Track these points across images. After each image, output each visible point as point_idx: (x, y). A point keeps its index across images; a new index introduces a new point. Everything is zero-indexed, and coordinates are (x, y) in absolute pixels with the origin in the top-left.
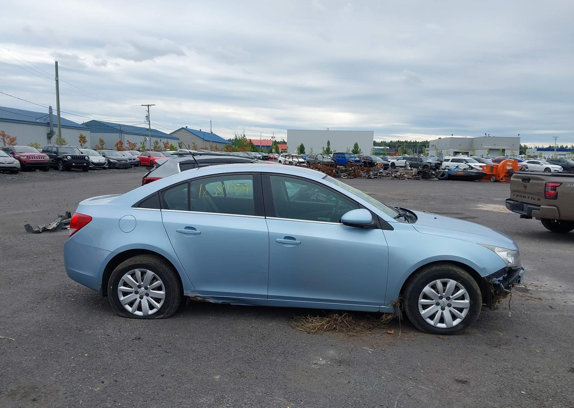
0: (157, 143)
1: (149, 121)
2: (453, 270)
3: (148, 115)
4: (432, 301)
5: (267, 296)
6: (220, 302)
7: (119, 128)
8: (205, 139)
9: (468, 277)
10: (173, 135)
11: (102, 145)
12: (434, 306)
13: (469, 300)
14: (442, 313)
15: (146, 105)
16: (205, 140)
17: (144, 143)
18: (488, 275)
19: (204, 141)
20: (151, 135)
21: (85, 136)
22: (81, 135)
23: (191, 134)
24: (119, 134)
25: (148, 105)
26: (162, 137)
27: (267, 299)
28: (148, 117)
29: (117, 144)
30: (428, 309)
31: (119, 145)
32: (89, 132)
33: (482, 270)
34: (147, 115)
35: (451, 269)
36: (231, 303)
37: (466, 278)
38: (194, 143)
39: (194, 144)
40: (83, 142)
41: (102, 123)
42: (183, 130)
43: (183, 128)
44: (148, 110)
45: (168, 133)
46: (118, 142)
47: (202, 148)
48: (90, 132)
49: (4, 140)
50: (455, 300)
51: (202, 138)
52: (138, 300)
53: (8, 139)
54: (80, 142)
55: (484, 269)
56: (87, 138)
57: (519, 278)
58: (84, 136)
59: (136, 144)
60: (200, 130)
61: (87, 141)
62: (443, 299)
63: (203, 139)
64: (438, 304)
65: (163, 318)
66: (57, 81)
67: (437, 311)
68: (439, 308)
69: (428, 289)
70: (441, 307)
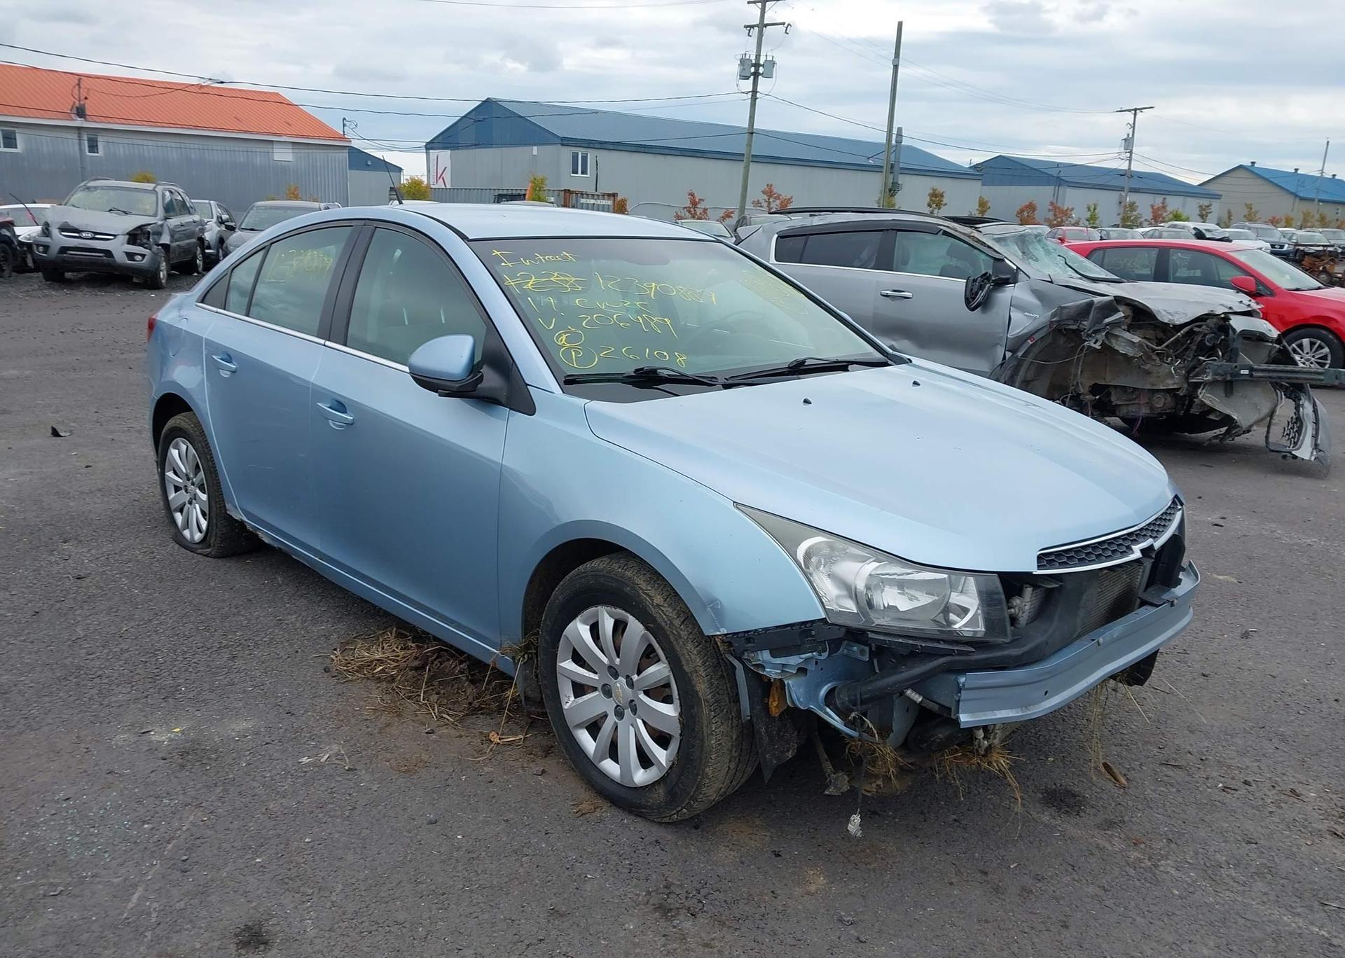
0: (1132, 206)
1: (1131, 152)
2: (634, 583)
3: (1131, 136)
4: (592, 675)
5: (321, 555)
7: (1054, 172)
8: (1302, 195)
9: (671, 623)
10: (1205, 187)
11: (983, 212)
12: (598, 693)
13: (679, 710)
14: (616, 727)
15: (1129, 111)
16: (1302, 199)
17: (1095, 209)
18: (724, 631)
19: (1297, 200)
20: (1130, 188)
21: (943, 193)
22: (934, 190)
23: (1260, 182)
24: (1053, 187)
25: (1135, 110)
26: (1170, 193)
27: (322, 560)
28: (1128, 142)
29: (1022, 211)
30: (585, 698)
31: (1026, 214)
32: (979, 183)
34: (1128, 135)
35: (630, 578)
37: (663, 624)
38: (1249, 207)
39: (1251, 209)
40: (937, 205)
41: (1016, 160)
42: (1241, 173)
43: (1241, 167)
44: (1132, 123)
45: (1196, 183)
46: (1026, 207)
47: (1274, 218)
48: (983, 185)
49: (769, 203)
50: (644, 692)
51: (1292, 193)
52: (187, 505)
53: (778, 202)
54: (929, 205)
56: (945, 200)
58: (941, 192)
59: (1072, 209)
60: (1294, 171)
61: (946, 204)
63: (1296, 196)
64: (607, 691)
65: (206, 556)
66: (896, 67)
67: (605, 716)
68: (608, 706)
69: (580, 629)
70: (616, 705)
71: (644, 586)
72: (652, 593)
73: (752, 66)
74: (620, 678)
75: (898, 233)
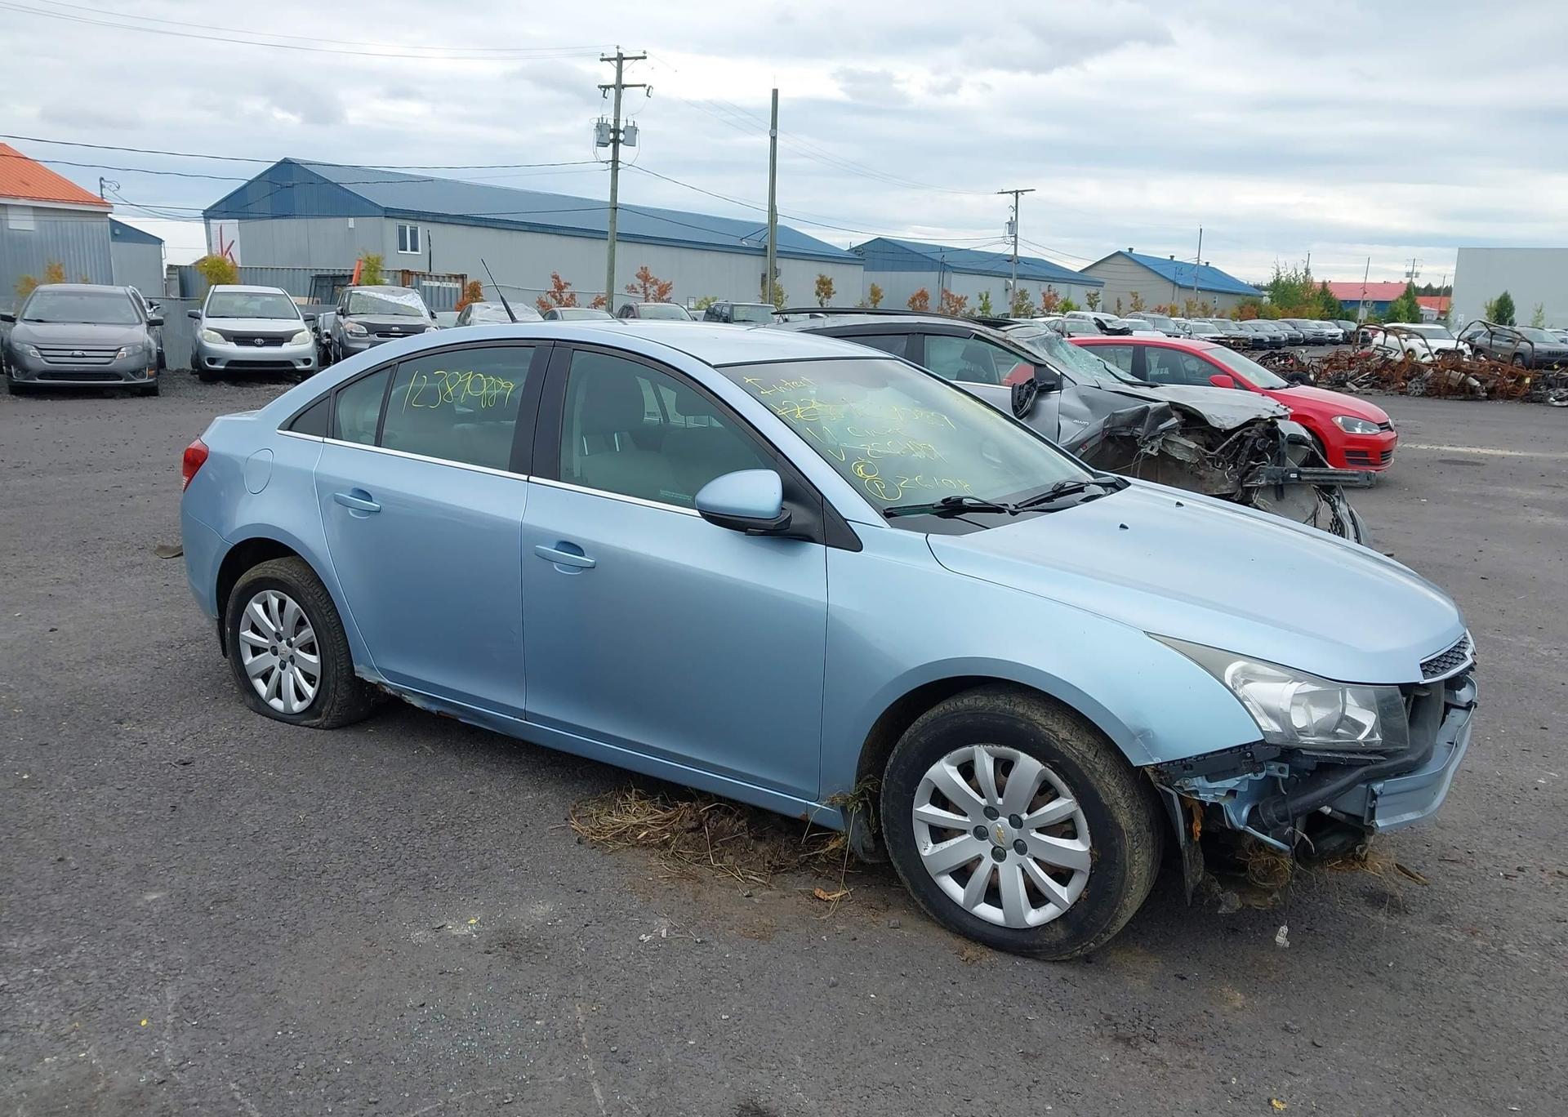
0: (1023, 294)
1: (1016, 236)
2: (1028, 718)
3: (1014, 219)
4: (961, 818)
5: (525, 715)
6: (434, 708)
7: (938, 257)
8: (1180, 283)
9: (1084, 757)
10: (1085, 274)
11: (875, 302)
12: (968, 836)
13: (1090, 844)
14: (995, 870)
15: (1011, 193)
16: (1180, 287)
17: (987, 297)
18: (1158, 760)
19: (1177, 288)
20: (1018, 275)
21: (831, 279)
22: (822, 277)
23: (1139, 269)
24: (938, 273)
25: (1017, 192)
26: (1054, 280)
27: (526, 720)
28: (1012, 225)
29: (914, 300)
30: (945, 845)
31: (918, 303)
32: (862, 268)
33: (1133, 737)
34: (1012, 218)
35: (1022, 715)
36: (461, 717)
37: (1074, 759)
38: (1135, 295)
39: (1137, 297)
40: (825, 294)
41: (899, 244)
42: (1120, 259)
43: (1119, 253)
44: (1014, 205)
45: (1077, 269)
46: (918, 295)
47: (1160, 307)
48: (864, 270)
49: (645, 289)
50: (1039, 830)
51: (1171, 281)
52: (278, 669)
53: (655, 288)
54: (818, 294)
55: (1144, 736)
56: (834, 287)
57: (1371, 802)
58: (829, 279)
59: (966, 298)
60: (1170, 258)
61: (834, 293)
62: (1001, 818)
63: (1175, 284)
64: (981, 833)
65: (316, 727)
66: (774, 139)
67: (979, 859)
68: (985, 848)
69: (945, 771)
70: (993, 847)
71: (1042, 720)
72: (1055, 727)
73: (611, 132)
74: (1000, 818)
75: (926, 337)
